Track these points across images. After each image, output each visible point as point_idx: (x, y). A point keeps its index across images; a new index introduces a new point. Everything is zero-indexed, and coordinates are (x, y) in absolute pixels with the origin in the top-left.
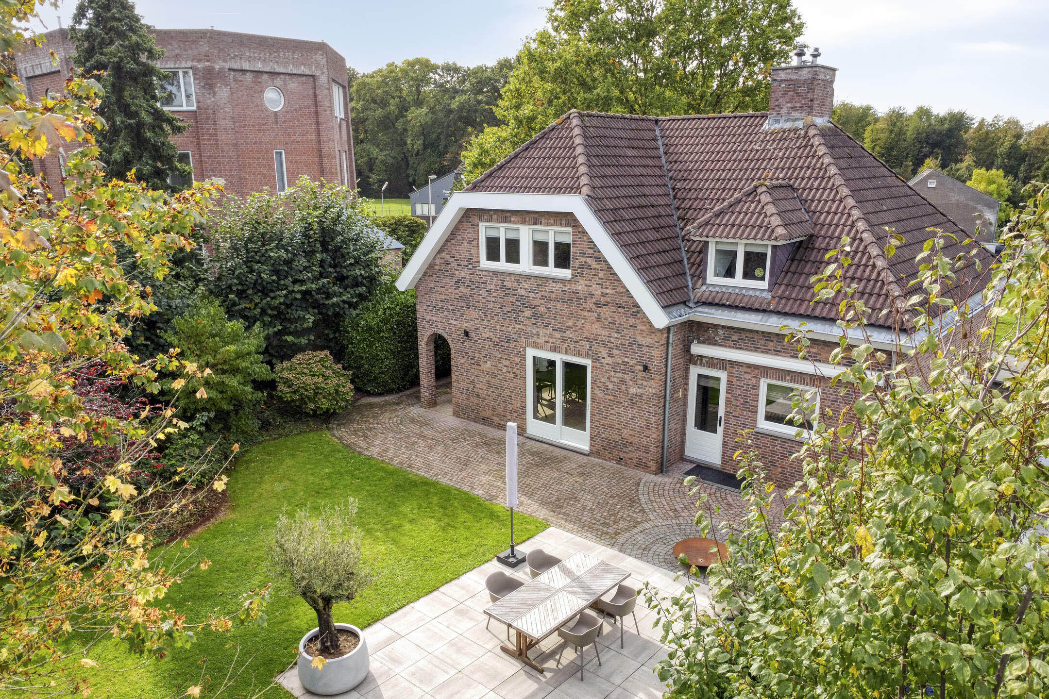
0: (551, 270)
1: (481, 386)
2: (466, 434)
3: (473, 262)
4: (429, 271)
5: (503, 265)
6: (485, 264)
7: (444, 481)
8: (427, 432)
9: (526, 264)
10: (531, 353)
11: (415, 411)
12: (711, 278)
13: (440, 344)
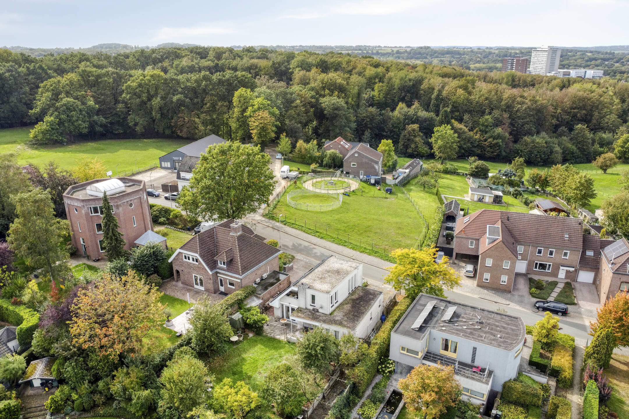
0: (195, 262)
1: (186, 279)
2: (184, 288)
3: (182, 259)
4: (174, 259)
5: (187, 260)
6: (184, 260)
7: (180, 298)
8: (177, 288)
9: (191, 261)
10: (194, 275)
11: (174, 283)
12: (219, 265)
13: (178, 272)
